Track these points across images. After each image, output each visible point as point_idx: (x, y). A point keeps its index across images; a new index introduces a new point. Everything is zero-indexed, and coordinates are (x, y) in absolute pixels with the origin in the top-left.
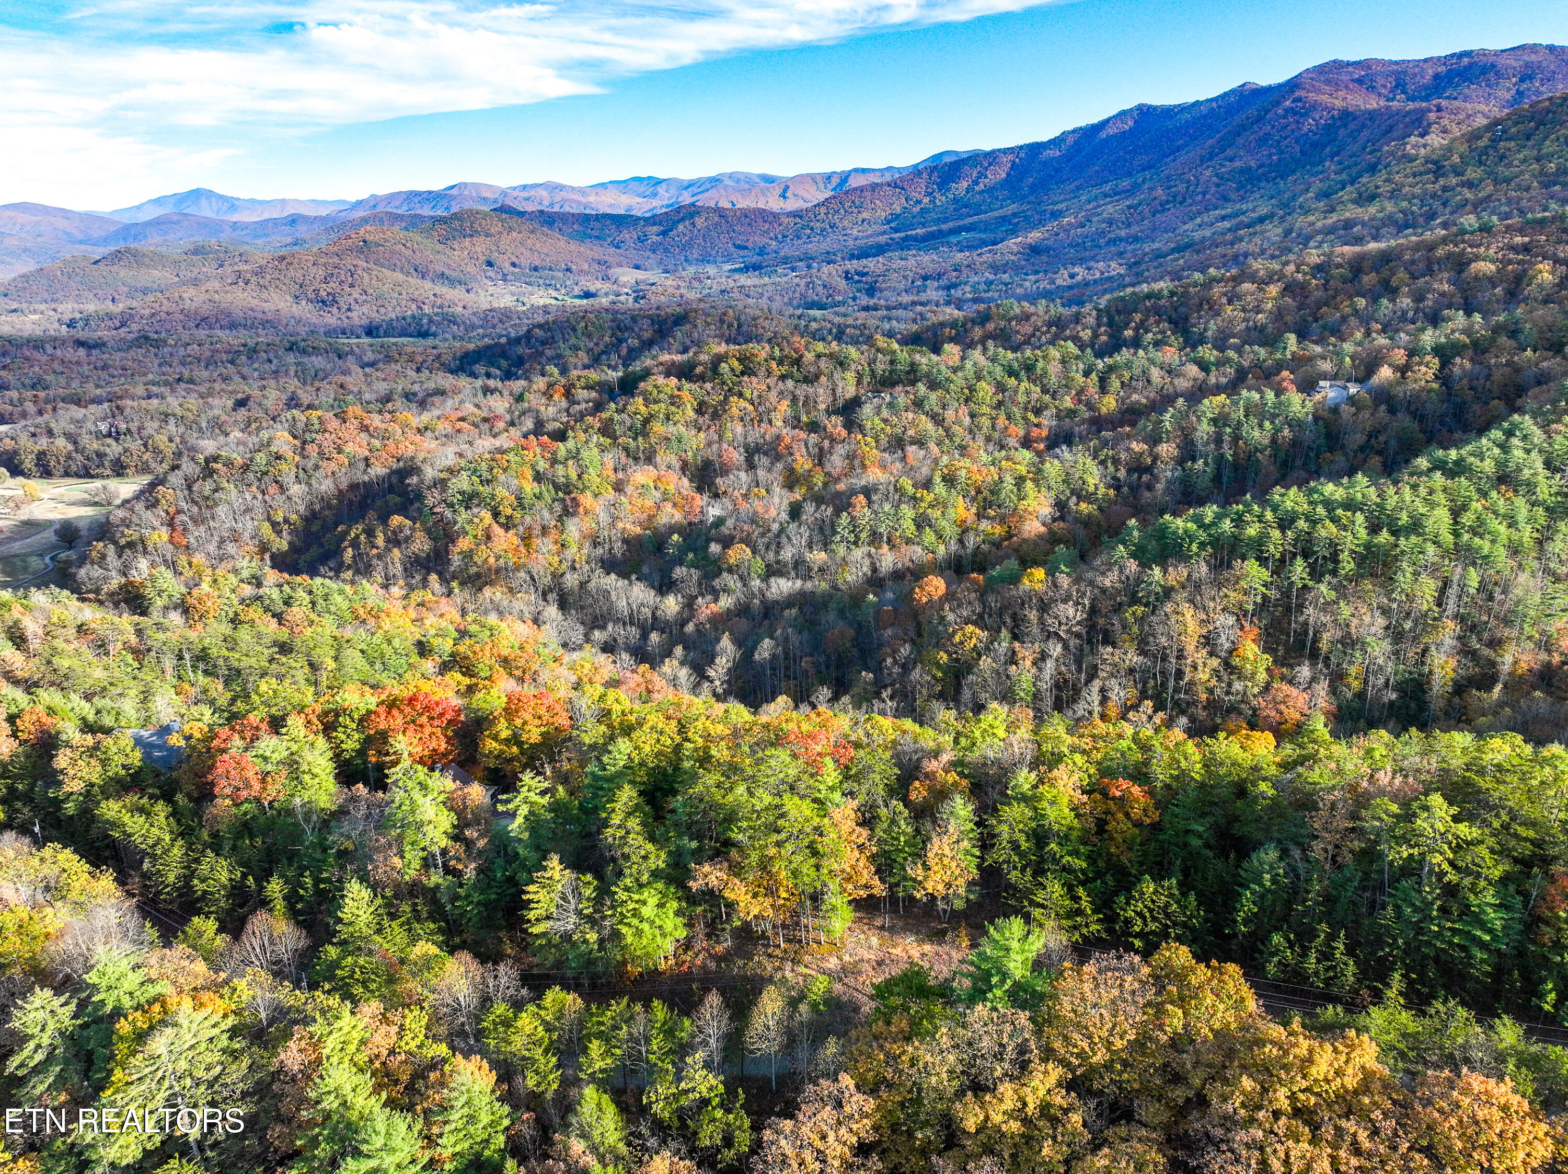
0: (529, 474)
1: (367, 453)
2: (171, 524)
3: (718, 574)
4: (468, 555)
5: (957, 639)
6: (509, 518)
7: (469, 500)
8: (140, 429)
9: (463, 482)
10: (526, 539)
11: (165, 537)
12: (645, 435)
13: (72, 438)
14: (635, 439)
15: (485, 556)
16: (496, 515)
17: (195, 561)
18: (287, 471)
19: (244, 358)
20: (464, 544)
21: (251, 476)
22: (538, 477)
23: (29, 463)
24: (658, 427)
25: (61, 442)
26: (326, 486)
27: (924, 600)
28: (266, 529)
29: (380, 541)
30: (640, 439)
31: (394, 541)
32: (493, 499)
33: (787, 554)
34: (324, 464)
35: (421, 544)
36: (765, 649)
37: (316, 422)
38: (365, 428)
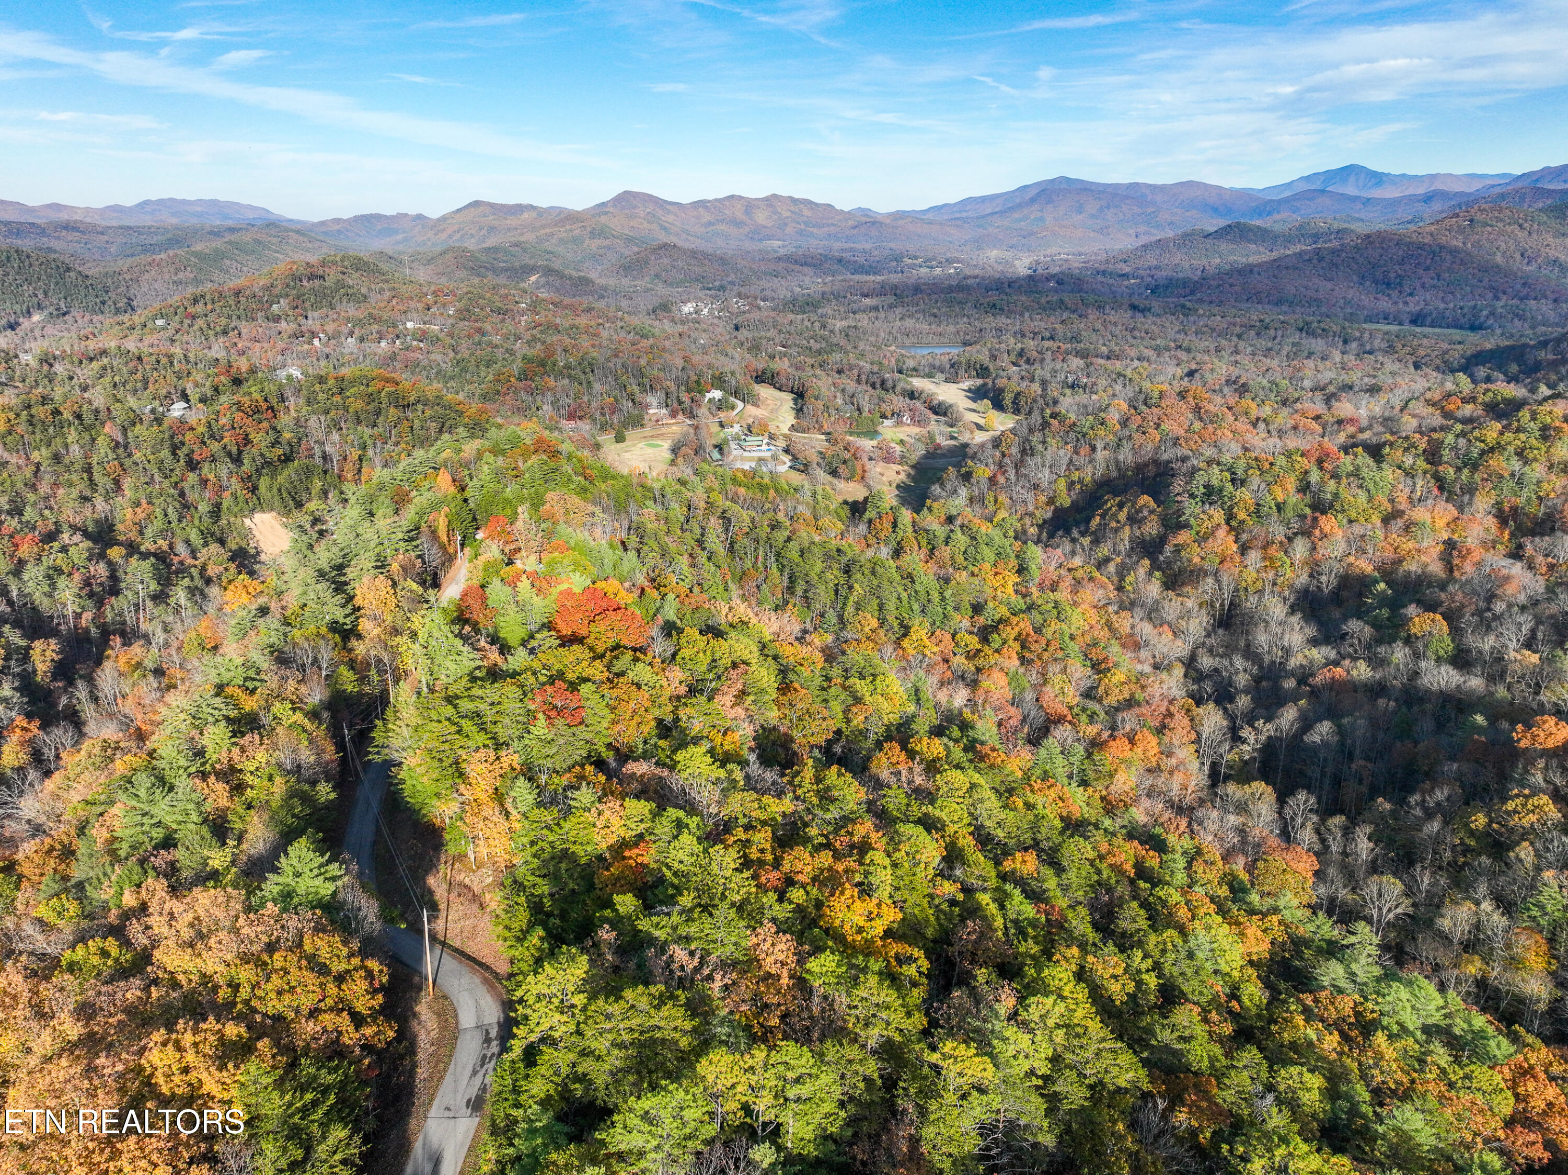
0: (1291, 483)
1: (1182, 432)
2: (1001, 465)
3: (1391, 640)
4: (1178, 549)
5: (1510, 806)
6: (1242, 522)
7: (1211, 494)
8: (1095, 384)
9: (1216, 476)
10: (1244, 549)
11: (989, 473)
12: (1475, 467)
13: (1044, 383)
14: (1459, 470)
15: (1194, 555)
16: (1230, 517)
17: (1000, 499)
18: (1102, 438)
19: (1253, 333)
20: (1183, 537)
21: (1072, 435)
22: (1304, 487)
23: (1008, 400)
24: (1496, 462)
25: (1036, 388)
26: (1126, 456)
27: (1524, 744)
28: (1062, 484)
29: (1122, 516)
30: (1466, 471)
31: (1133, 520)
32: (1231, 499)
33: (1488, 643)
34: (1136, 436)
35: (1152, 528)
36: (1323, 730)
37: (1156, 395)
38: (1197, 410)
